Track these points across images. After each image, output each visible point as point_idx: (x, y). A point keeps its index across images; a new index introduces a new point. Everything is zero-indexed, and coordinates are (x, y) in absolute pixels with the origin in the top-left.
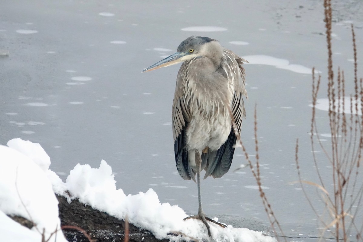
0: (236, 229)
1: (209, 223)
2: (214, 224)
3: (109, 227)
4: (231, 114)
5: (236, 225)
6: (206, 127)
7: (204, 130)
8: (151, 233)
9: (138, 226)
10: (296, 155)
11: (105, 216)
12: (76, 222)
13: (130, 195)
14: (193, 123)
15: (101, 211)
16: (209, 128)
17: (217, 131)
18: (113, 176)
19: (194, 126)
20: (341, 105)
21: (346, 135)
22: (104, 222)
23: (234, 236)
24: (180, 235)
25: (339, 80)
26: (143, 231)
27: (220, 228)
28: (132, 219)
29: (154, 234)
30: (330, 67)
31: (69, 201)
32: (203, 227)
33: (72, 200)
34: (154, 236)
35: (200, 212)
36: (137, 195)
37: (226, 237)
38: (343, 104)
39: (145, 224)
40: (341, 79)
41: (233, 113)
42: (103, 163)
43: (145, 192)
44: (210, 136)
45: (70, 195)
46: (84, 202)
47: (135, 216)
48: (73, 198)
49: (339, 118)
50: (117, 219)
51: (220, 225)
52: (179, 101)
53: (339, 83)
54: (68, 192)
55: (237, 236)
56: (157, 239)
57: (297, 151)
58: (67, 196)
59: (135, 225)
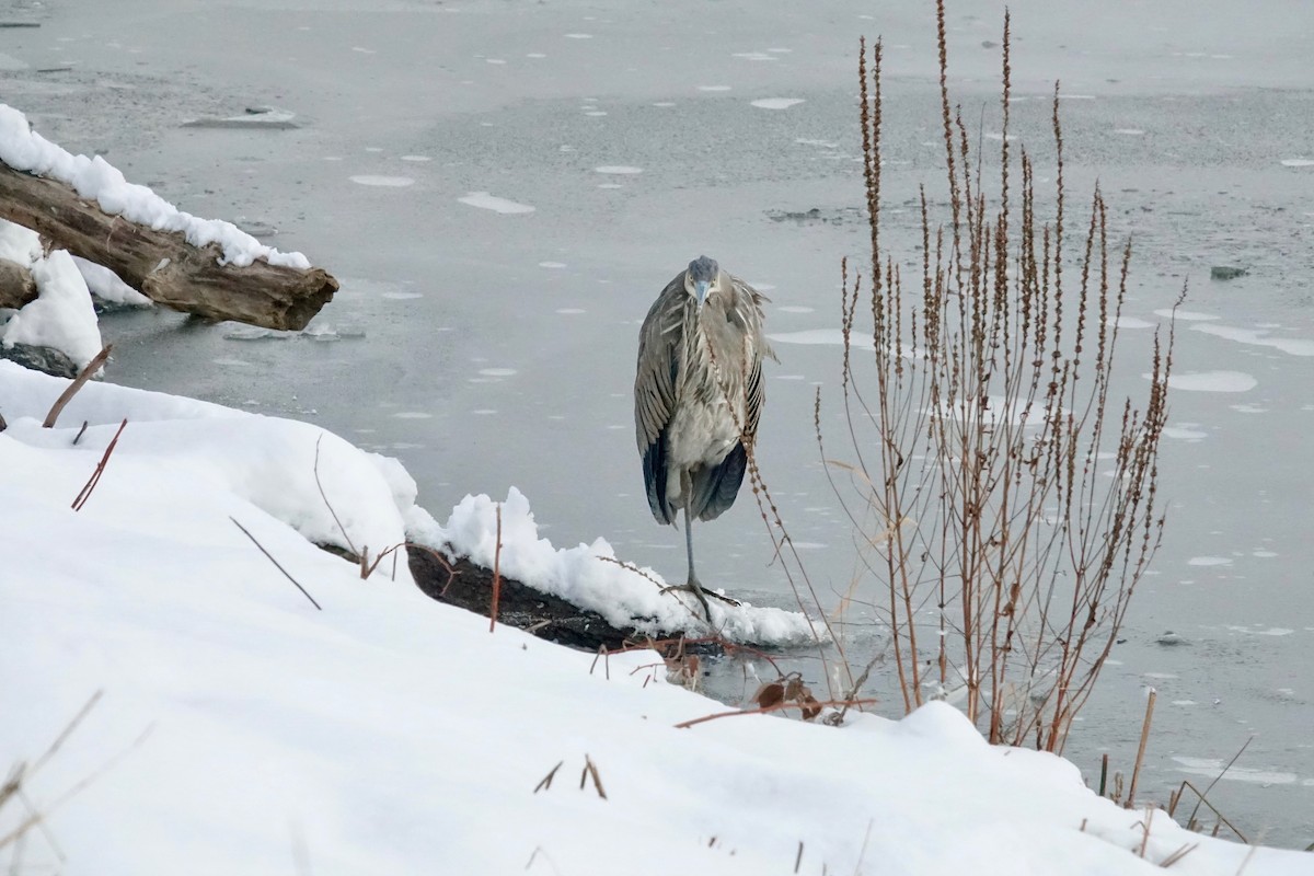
0: (757, 609)
1: (707, 598)
2: (717, 599)
3: (524, 607)
4: (745, 395)
5: (757, 603)
6: (706, 421)
7: (702, 425)
8: (602, 618)
9: (578, 604)
10: (817, 416)
11: (517, 586)
12: (465, 598)
13: (562, 550)
14: (681, 415)
15: (509, 578)
16: (711, 421)
17: (722, 426)
18: (532, 515)
19: (685, 420)
20: (894, 326)
21: (900, 377)
22: (516, 598)
23: (754, 621)
24: (654, 620)
25: (889, 280)
26: (587, 614)
27: (729, 608)
28: (568, 592)
29: (606, 618)
30: (875, 257)
31: (452, 560)
32: (696, 606)
33: (457, 559)
34: (607, 622)
35: (691, 579)
36: (576, 549)
37: (738, 623)
38: (898, 322)
39: (590, 601)
40: (894, 279)
41: (749, 395)
42: (514, 490)
43: (590, 543)
44: (712, 437)
45: (453, 550)
46: (479, 563)
47: (572, 587)
48: (458, 555)
49: (889, 347)
50: (538, 592)
51: (728, 601)
52: (652, 379)
53: (889, 286)
54: (449, 544)
55: (758, 620)
56: (612, 627)
57: (817, 410)
58: (447, 552)
59: (572, 602)
